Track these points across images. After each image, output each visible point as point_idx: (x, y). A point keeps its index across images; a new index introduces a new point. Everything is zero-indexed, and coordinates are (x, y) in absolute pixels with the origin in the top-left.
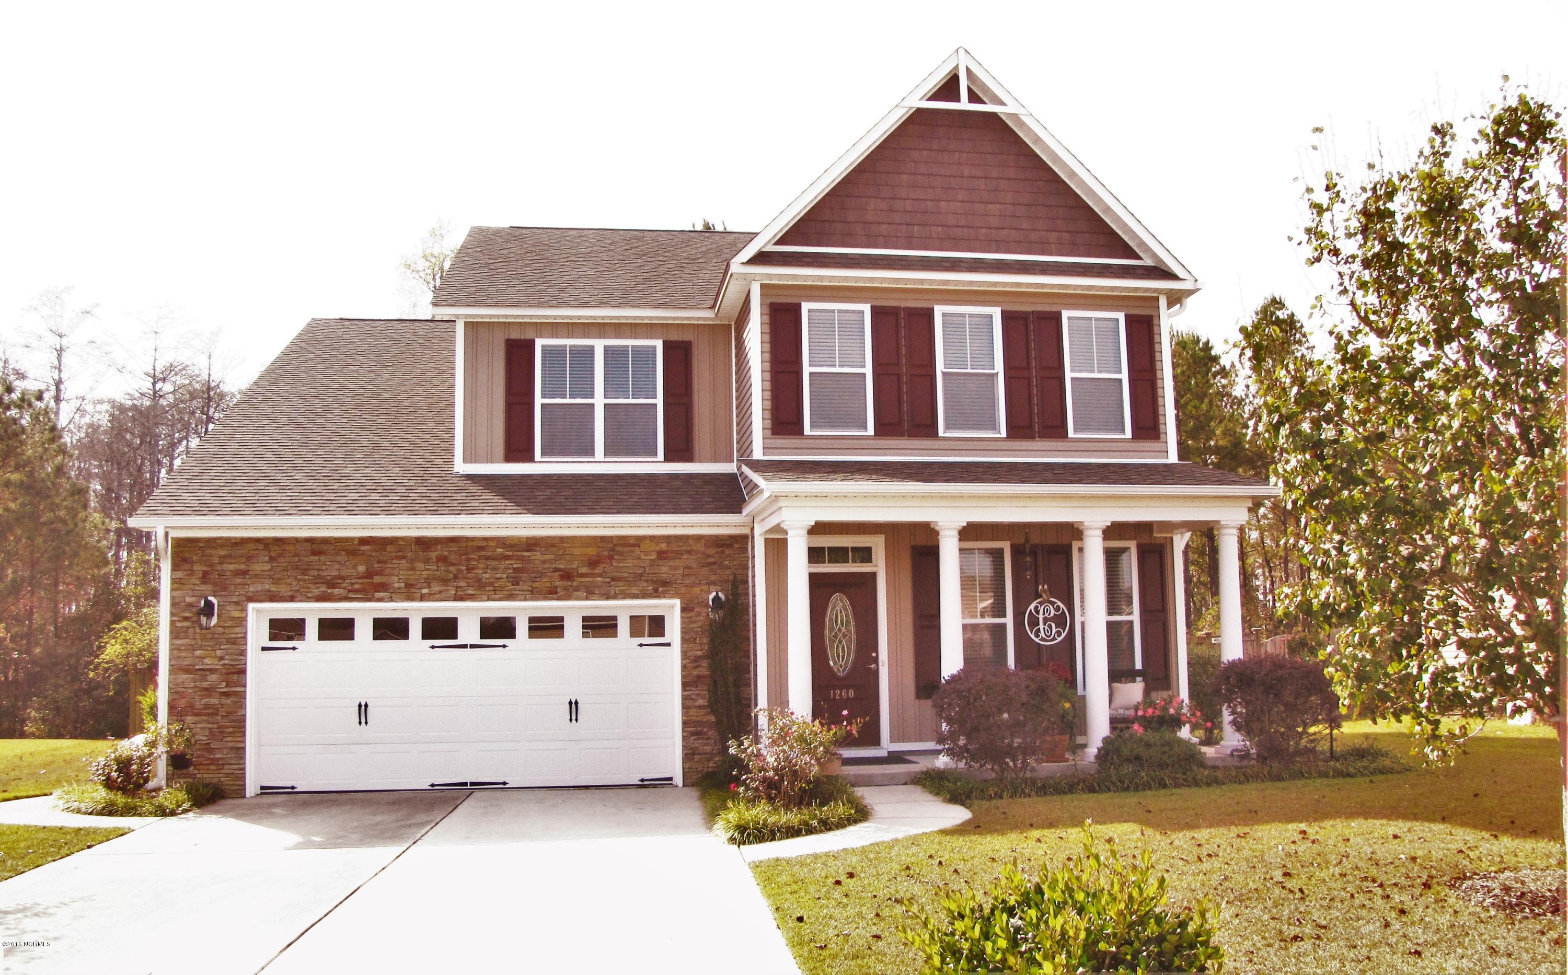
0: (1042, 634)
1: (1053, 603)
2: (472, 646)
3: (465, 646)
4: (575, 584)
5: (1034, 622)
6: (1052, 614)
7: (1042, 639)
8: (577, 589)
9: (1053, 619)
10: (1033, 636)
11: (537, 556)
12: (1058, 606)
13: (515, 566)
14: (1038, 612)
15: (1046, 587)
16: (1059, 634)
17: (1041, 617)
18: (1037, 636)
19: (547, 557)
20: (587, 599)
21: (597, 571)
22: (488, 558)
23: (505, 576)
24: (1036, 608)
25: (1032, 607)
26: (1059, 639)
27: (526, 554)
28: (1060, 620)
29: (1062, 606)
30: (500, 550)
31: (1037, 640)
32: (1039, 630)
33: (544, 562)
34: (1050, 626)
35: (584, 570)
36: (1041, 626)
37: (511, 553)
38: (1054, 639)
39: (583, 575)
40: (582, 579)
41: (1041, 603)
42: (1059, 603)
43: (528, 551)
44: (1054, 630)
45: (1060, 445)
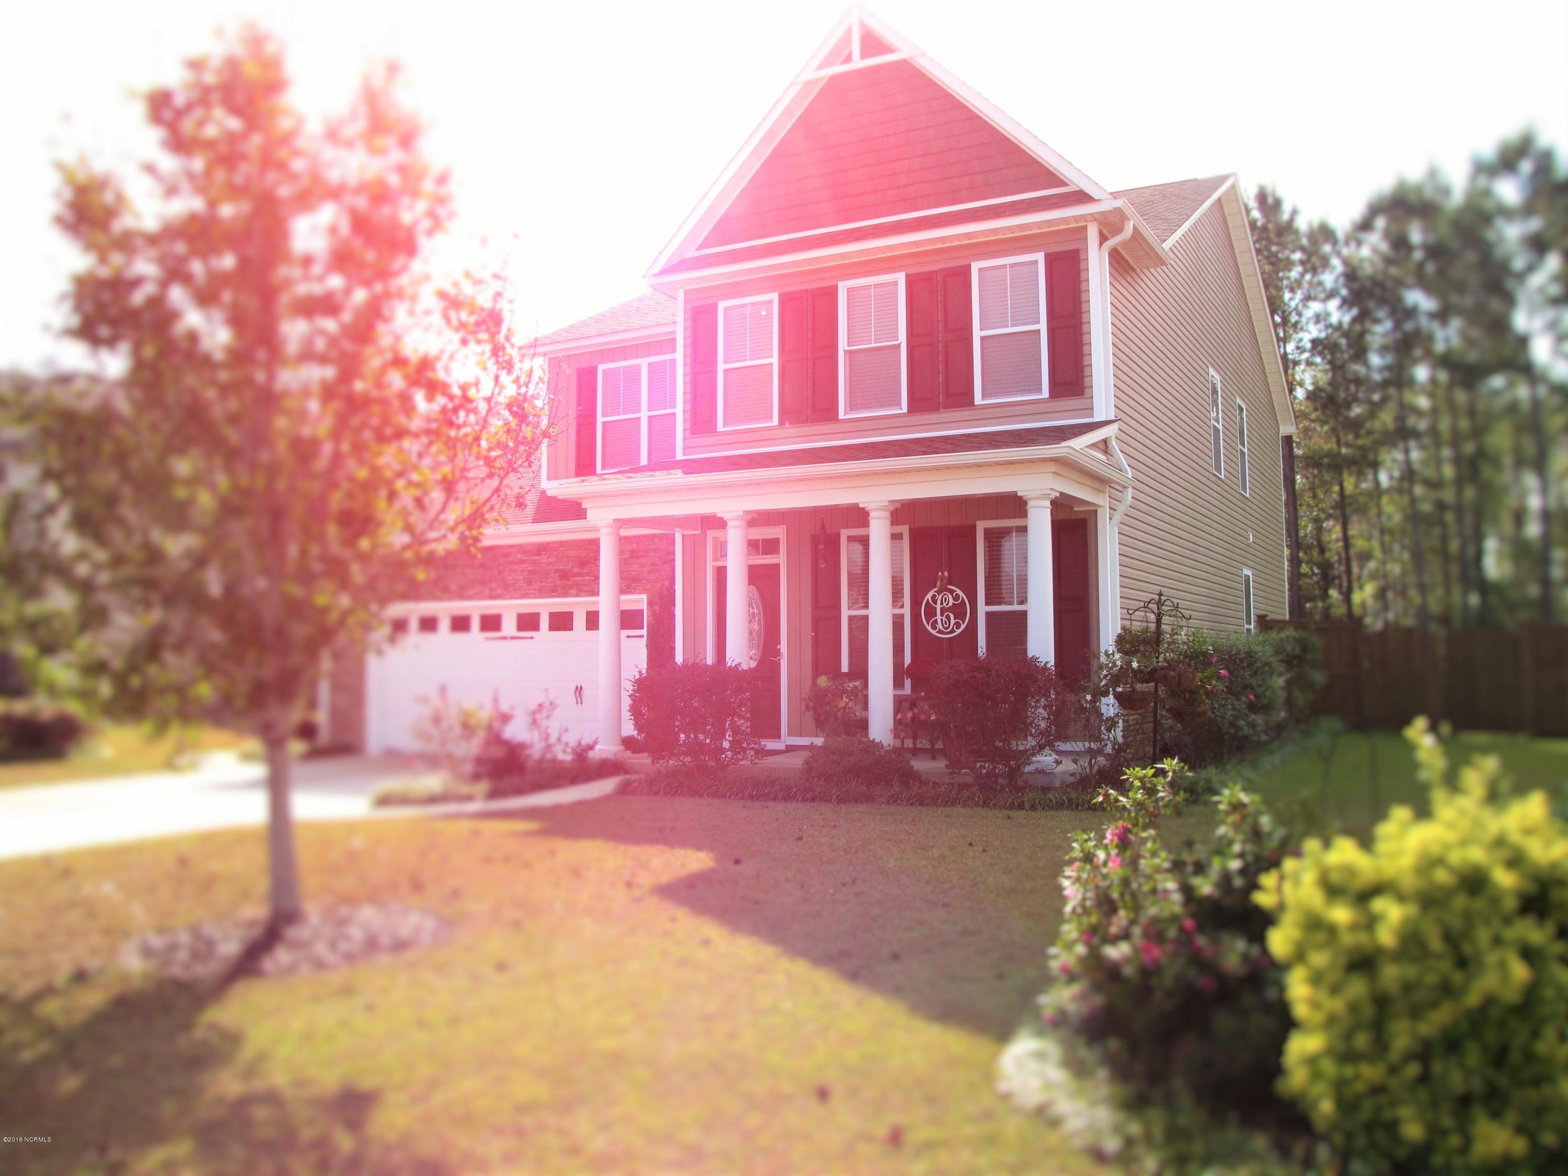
0: (940, 626)
1: (951, 592)
2: (513, 638)
3: (505, 638)
4: (570, 582)
5: (931, 612)
6: (950, 604)
7: (940, 632)
8: (571, 587)
9: (951, 609)
10: (929, 628)
11: (544, 559)
12: (958, 595)
13: (529, 569)
14: (935, 602)
15: (946, 574)
16: (958, 625)
17: (938, 607)
18: (934, 627)
19: (551, 560)
20: (577, 596)
21: (585, 571)
22: (511, 563)
23: (521, 577)
24: (933, 597)
25: (929, 596)
26: (958, 631)
27: (535, 558)
28: (958, 611)
29: (961, 594)
30: (519, 556)
31: (934, 632)
32: (936, 621)
33: (549, 564)
34: (948, 618)
35: (576, 570)
36: (939, 617)
37: (525, 558)
38: (952, 631)
39: (576, 575)
40: (575, 579)
41: (939, 592)
42: (959, 592)
43: (539, 555)
44: (953, 622)
45: (966, 414)
